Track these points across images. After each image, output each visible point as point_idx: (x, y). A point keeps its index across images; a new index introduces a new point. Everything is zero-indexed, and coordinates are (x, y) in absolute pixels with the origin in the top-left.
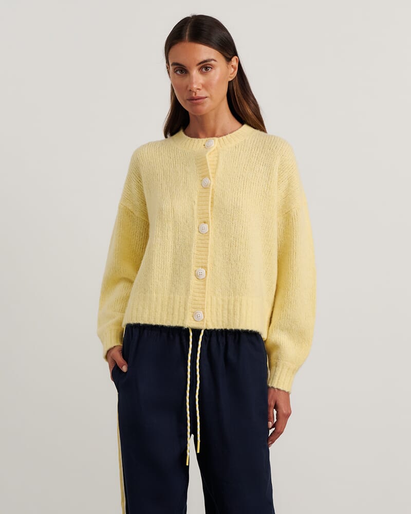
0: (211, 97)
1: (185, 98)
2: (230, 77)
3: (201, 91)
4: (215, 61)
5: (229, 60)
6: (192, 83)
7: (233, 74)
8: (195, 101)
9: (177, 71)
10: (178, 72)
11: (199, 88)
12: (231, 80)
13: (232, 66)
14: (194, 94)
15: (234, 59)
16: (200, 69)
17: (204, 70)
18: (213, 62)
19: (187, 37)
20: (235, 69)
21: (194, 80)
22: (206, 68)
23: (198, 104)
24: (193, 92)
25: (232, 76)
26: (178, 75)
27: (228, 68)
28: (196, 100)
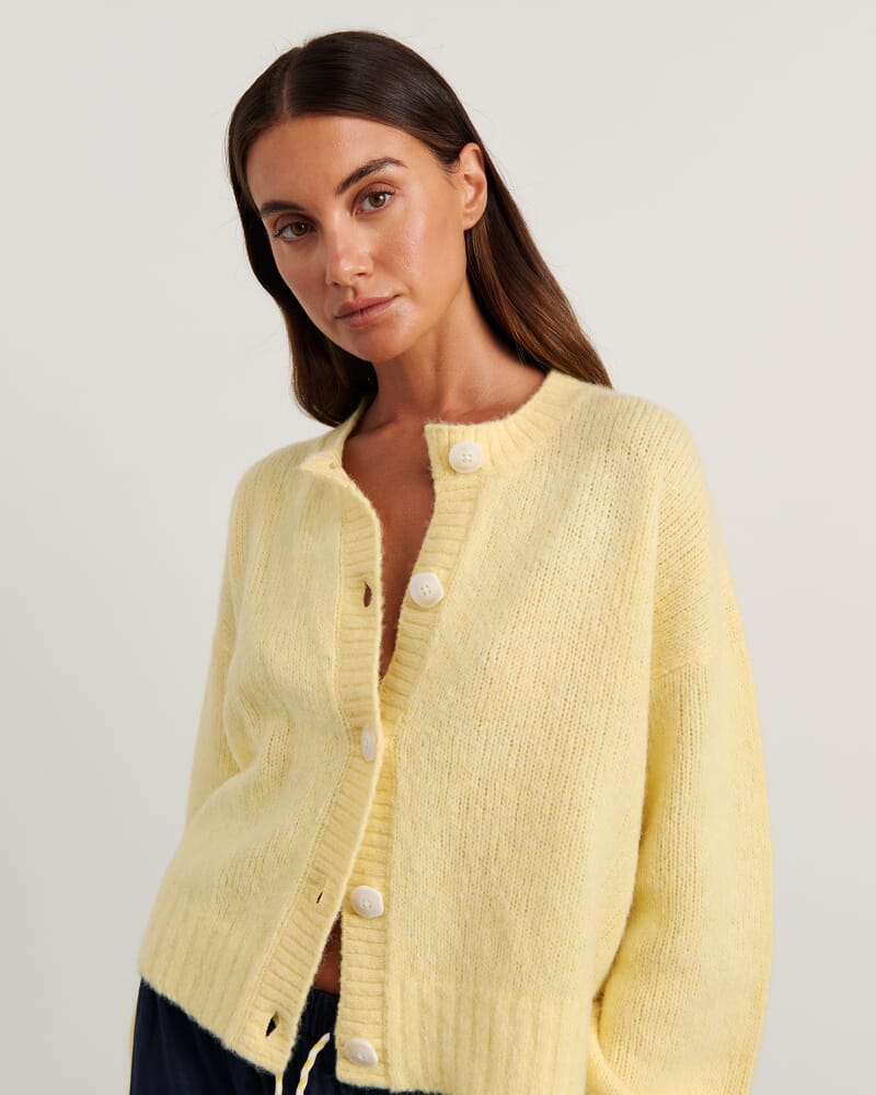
0: (412, 293)
1: (328, 316)
2: (466, 215)
3: (372, 279)
4: (397, 163)
5: (449, 157)
6: (336, 259)
7: (471, 205)
8: (358, 319)
9: (281, 232)
10: (289, 234)
11: (362, 269)
12: (470, 223)
13: (467, 177)
14: (350, 294)
15: (468, 155)
16: (354, 206)
17: (367, 205)
18: (390, 171)
19: (285, 106)
20: (478, 187)
21: (340, 246)
22: (375, 198)
23: (374, 325)
24: (347, 287)
25: (473, 209)
26: (289, 242)
27: (450, 183)
28: (362, 311)
